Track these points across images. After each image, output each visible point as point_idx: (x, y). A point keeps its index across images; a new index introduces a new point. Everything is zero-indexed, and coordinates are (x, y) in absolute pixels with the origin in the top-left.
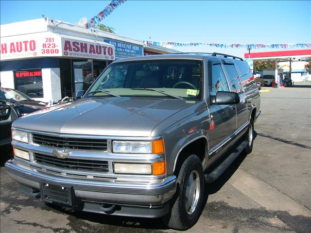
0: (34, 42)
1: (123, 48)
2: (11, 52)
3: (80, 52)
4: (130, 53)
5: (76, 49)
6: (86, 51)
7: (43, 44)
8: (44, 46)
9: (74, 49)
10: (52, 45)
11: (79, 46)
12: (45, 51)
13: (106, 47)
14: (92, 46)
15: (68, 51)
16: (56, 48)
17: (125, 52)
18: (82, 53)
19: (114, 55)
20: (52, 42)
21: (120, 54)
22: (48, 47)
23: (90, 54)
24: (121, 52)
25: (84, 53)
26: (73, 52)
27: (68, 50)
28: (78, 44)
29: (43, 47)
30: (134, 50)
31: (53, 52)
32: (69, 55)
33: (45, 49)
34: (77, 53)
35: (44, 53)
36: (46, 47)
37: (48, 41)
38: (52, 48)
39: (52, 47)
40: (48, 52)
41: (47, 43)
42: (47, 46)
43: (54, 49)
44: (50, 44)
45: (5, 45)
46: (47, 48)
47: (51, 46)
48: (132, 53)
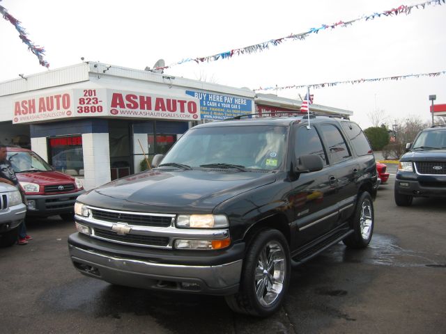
0: (68, 96)
1: (218, 103)
2: (40, 111)
3: (138, 110)
4: (230, 109)
5: (132, 105)
6: (149, 108)
7: (80, 99)
8: (82, 101)
9: (129, 106)
10: (93, 101)
11: (138, 101)
12: (83, 109)
13: (185, 102)
14: (159, 100)
15: (118, 108)
16: (99, 104)
17: (221, 107)
18: (142, 111)
19: (198, 113)
20: (93, 96)
21: (213, 112)
22: (88, 103)
23: (157, 112)
24: (214, 107)
25: (146, 110)
26: (127, 109)
27: (118, 106)
28: (135, 97)
29: (80, 103)
30: (238, 105)
31: (94, 109)
32: (119, 115)
33: (83, 106)
34: (134, 110)
35: (82, 111)
36: (84, 103)
37: (87, 94)
38: (93, 105)
39: (94, 103)
40: (87, 110)
41: (85, 98)
42: (86, 101)
43: (96, 106)
44: (90, 99)
45: (34, 100)
46: (85, 105)
47: (91, 102)
48: (234, 109)
